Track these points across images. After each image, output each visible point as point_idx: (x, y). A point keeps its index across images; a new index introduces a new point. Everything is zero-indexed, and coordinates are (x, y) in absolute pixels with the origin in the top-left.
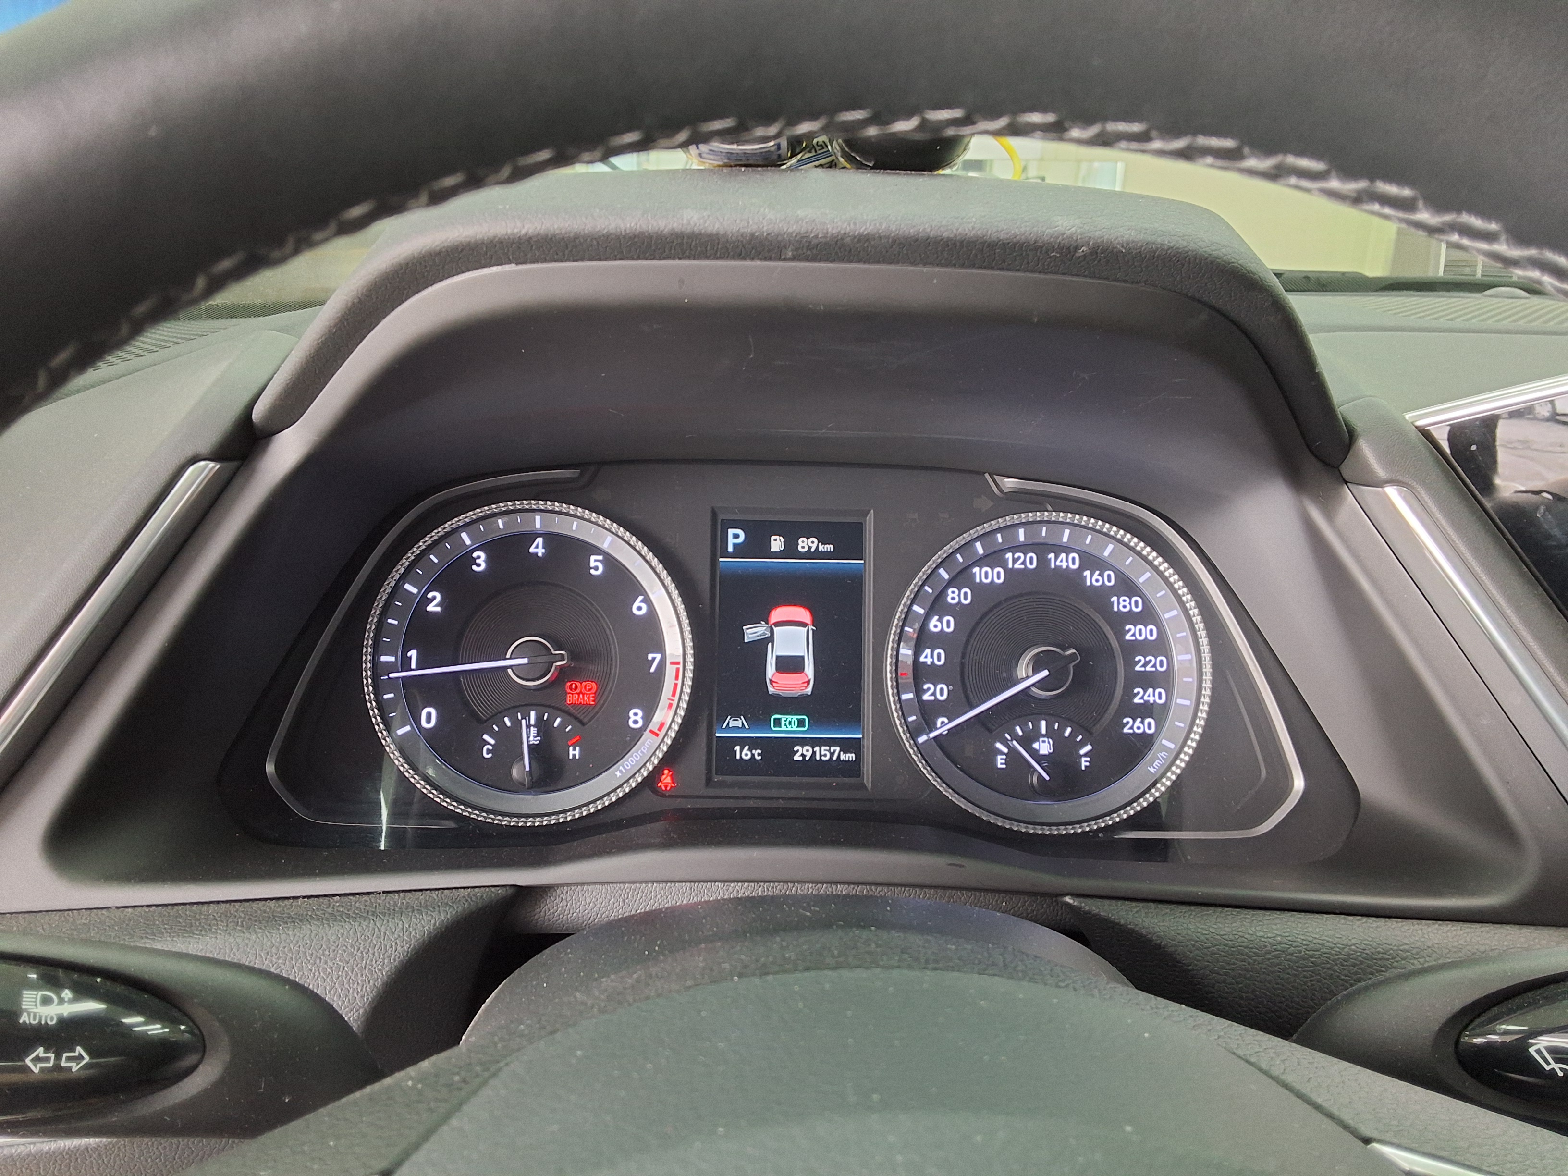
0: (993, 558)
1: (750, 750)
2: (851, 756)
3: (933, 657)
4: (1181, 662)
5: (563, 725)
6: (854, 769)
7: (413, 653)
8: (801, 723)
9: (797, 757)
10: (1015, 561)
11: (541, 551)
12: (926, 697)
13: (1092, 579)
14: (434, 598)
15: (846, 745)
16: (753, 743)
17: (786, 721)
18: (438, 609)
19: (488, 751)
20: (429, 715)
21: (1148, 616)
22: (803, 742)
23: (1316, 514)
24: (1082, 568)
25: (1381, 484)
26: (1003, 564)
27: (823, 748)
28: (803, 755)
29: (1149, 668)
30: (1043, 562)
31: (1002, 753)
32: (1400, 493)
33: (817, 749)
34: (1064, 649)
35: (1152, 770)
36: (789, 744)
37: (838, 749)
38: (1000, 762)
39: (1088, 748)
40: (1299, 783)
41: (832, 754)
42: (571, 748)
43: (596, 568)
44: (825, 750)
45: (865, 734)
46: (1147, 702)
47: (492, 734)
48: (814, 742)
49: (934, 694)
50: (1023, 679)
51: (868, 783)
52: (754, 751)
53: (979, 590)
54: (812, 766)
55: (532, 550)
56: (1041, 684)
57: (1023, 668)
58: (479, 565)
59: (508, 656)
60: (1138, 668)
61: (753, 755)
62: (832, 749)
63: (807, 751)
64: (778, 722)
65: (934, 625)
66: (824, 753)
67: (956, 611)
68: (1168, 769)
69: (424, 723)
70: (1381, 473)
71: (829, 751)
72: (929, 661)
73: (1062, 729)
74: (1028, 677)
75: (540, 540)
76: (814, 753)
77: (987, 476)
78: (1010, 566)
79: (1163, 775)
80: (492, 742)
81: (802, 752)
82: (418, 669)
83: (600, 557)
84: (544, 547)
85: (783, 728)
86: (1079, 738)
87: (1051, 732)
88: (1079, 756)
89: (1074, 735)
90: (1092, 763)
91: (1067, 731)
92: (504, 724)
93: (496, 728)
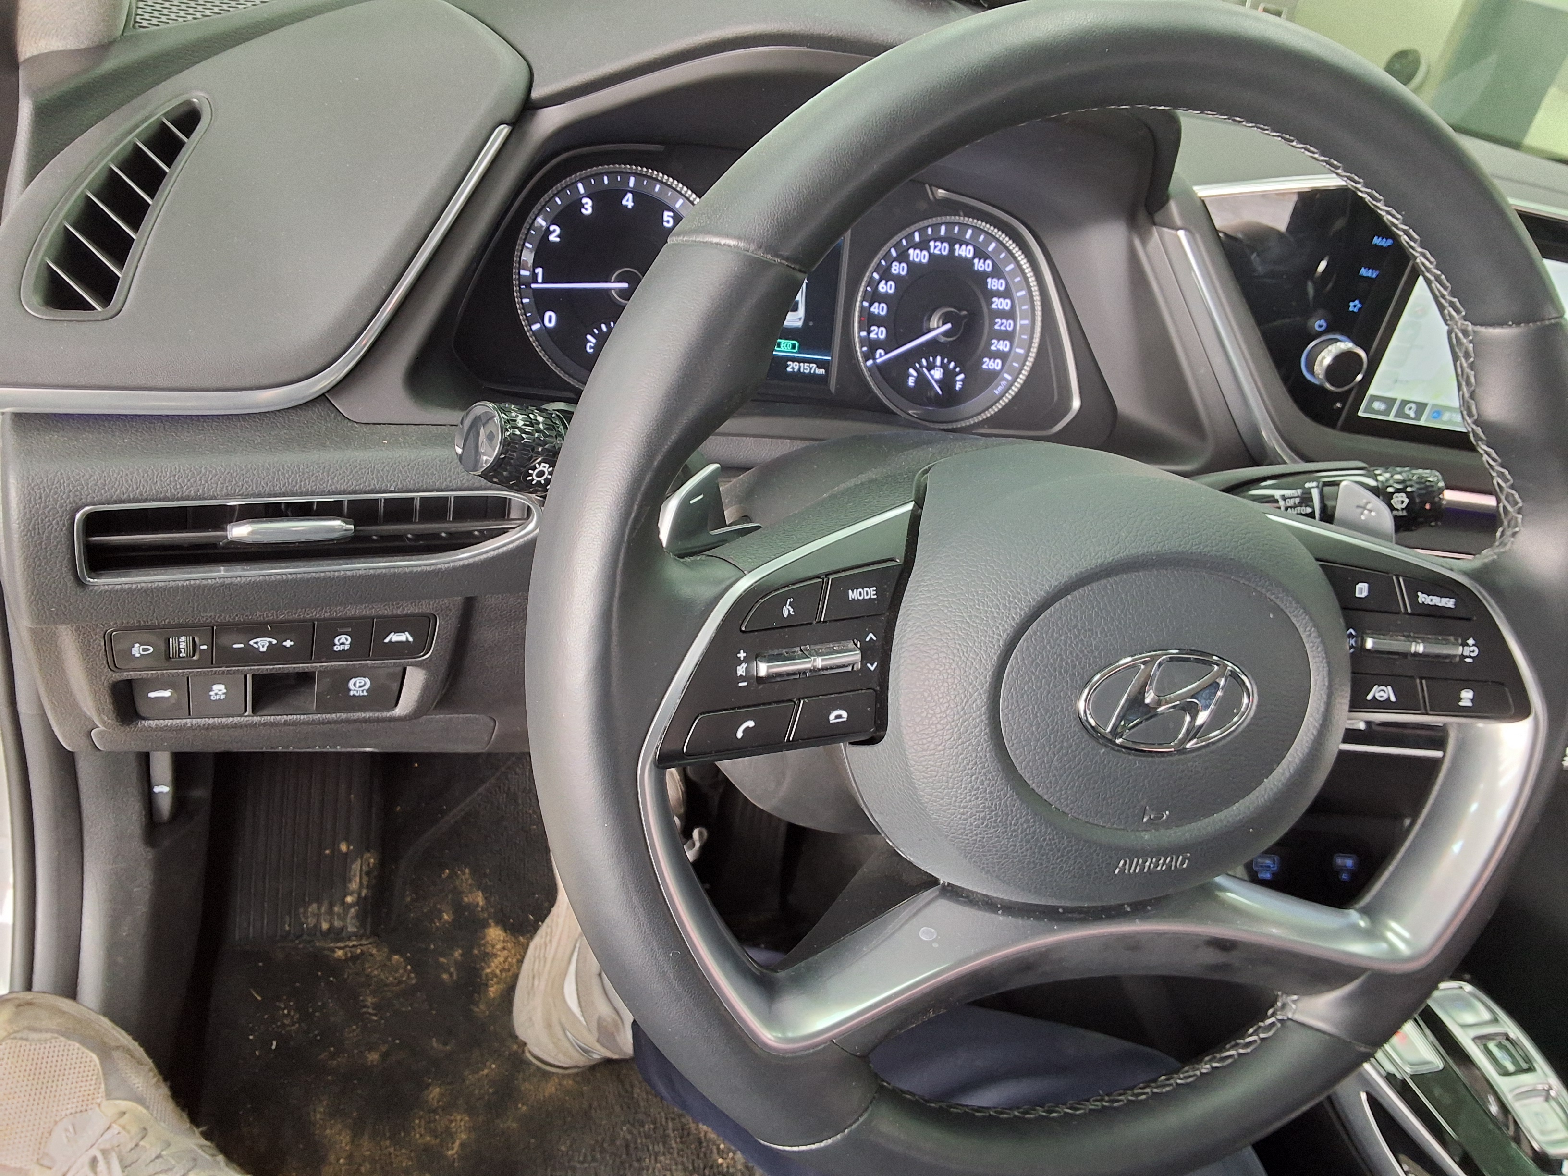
0: (923, 245)
2: (822, 371)
3: (879, 309)
4: (1021, 325)
6: (824, 379)
7: (539, 271)
8: (794, 347)
9: (789, 369)
10: (935, 247)
11: (630, 204)
12: (872, 335)
13: (979, 265)
14: (554, 231)
15: (820, 364)
17: (784, 344)
18: (558, 240)
19: (591, 348)
20: (550, 318)
21: (1007, 294)
22: (793, 359)
23: (1137, 243)
24: (974, 258)
25: (1178, 229)
26: (928, 249)
27: (806, 364)
28: (793, 368)
29: (1003, 328)
30: (952, 250)
31: (912, 376)
32: (1186, 235)
33: (802, 364)
34: (960, 310)
35: (997, 392)
36: (784, 361)
37: (815, 365)
38: (911, 382)
39: (962, 376)
40: (1076, 404)
41: (811, 369)
43: (668, 222)
44: (807, 366)
45: (832, 358)
46: (998, 350)
47: (593, 335)
48: (800, 360)
49: (877, 334)
50: (934, 329)
51: (833, 391)
53: (912, 266)
54: (799, 376)
55: (624, 202)
56: (946, 334)
57: (934, 322)
58: (586, 209)
59: (613, 280)
60: (996, 327)
62: (812, 365)
63: (796, 365)
64: (779, 345)
65: (883, 287)
66: (806, 368)
67: (897, 279)
68: (1007, 392)
69: (547, 323)
70: (1178, 221)
71: (809, 367)
72: (876, 312)
73: (949, 362)
74: (938, 327)
75: (629, 196)
76: (800, 367)
77: (927, 186)
78: (932, 251)
79: (1004, 395)
80: (594, 340)
81: (793, 367)
82: (543, 282)
83: (671, 214)
84: (633, 201)
85: (782, 349)
86: (958, 369)
87: (943, 365)
88: (956, 381)
89: (955, 367)
90: (963, 385)
91: (952, 365)
92: (602, 329)
93: (596, 331)
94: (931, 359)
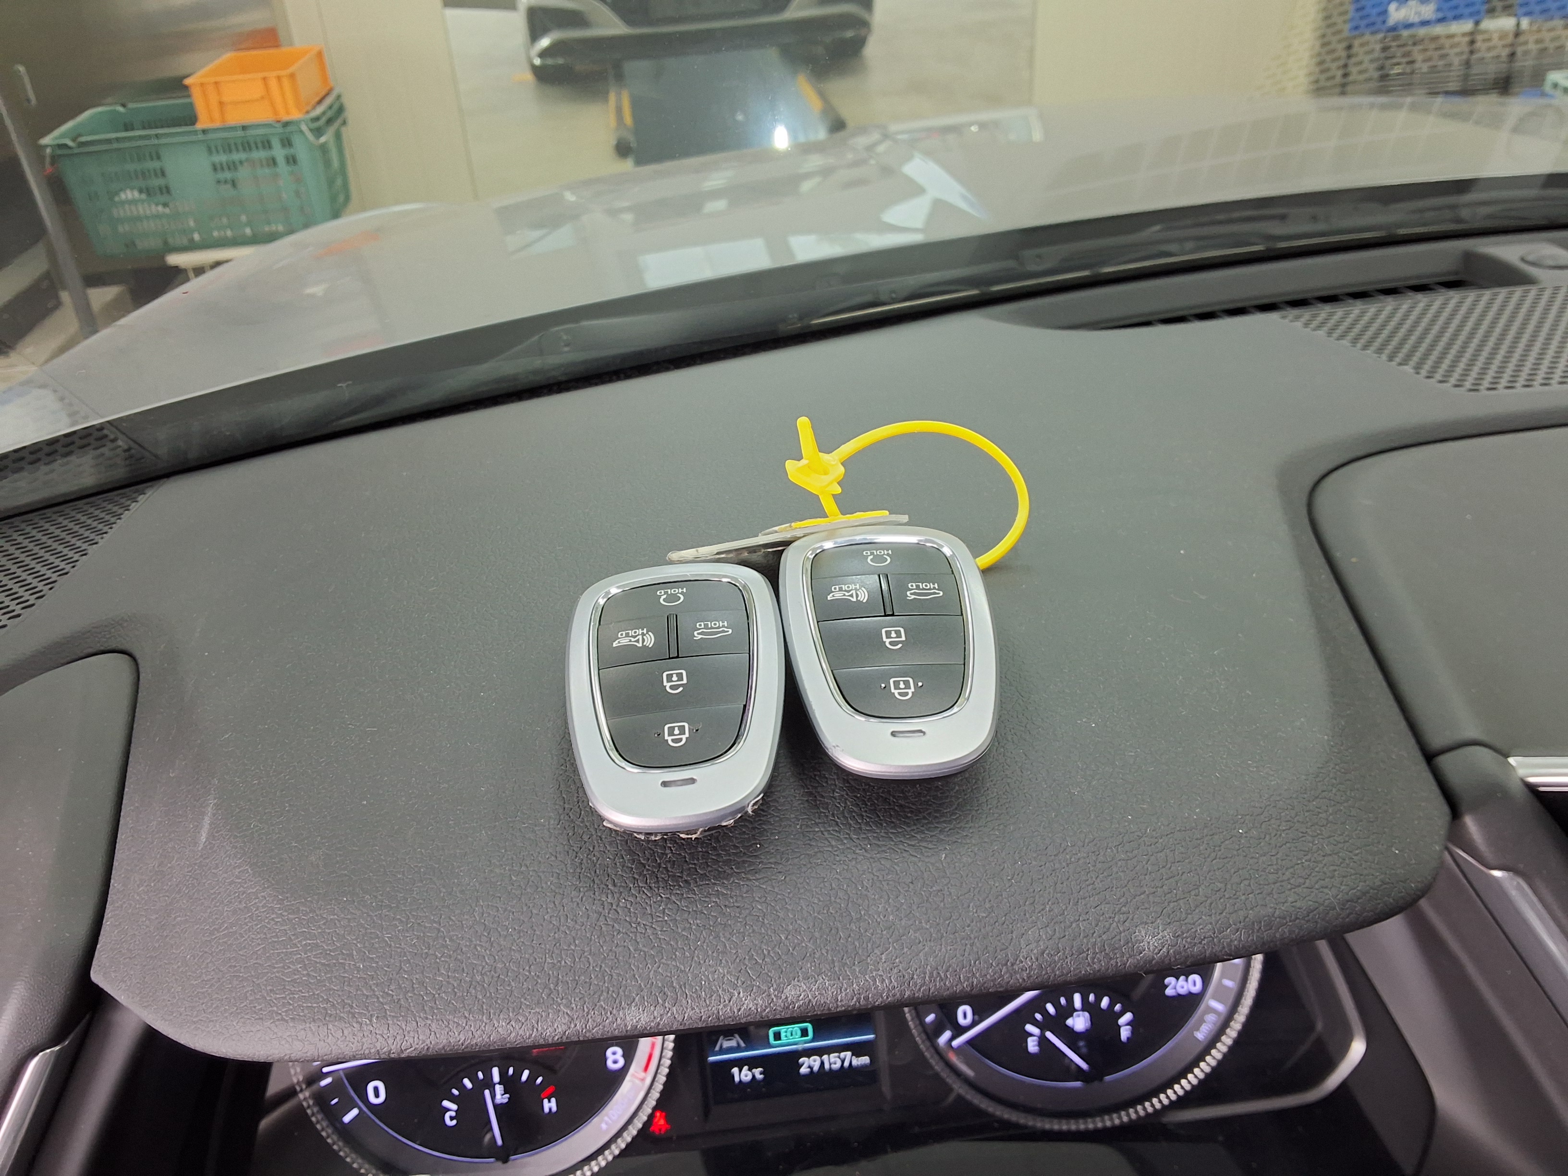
1: (750, 1070)
2: (865, 1060)
5: (532, 1078)
6: (872, 1071)
8: (804, 1033)
9: (804, 1070)
15: (857, 1049)
16: (752, 1063)
17: (786, 1032)
19: (452, 1118)
20: (376, 1089)
22: (809, 1053)
27: (832, 1055)
28: (810, 1066)
31: (1031, 1035)
33: (825, 1057)
35: (1202, 1035)
36: (792, 1058)
37: (849, 1053)
38: (1031, 1044)
39: (1128, 1016)
41: (843, 1060)
42: (546, 1101)
44: (835, 1057)
45: (878, 1034)
47: (452, 1099)
48: (821, 1051)
52: (754, 1070)
54: (822, 1076)
61: (754, 1076)
62: (842, 1054)
63: (815, 1061)
64: (777, 1036)
66: (833, 1061)
68: (1221, 1032)
69: (373, 1099)
71: (839, 1057)
73: (1099, 1000)
76: (822, 1063)
79: (1216, 1039)
80: (454, 1107)
81: (808, 1065)
85: (784, 1040)
86: (1118, 1007)
87: (1086, 1006)
88: (1119, 1027)
89: (1112, 1005)
90: (1133, 1032)
91: (1105, 1002)
92: (464, 1086)
93: (455, 1092)
94: (1063, 1001)
